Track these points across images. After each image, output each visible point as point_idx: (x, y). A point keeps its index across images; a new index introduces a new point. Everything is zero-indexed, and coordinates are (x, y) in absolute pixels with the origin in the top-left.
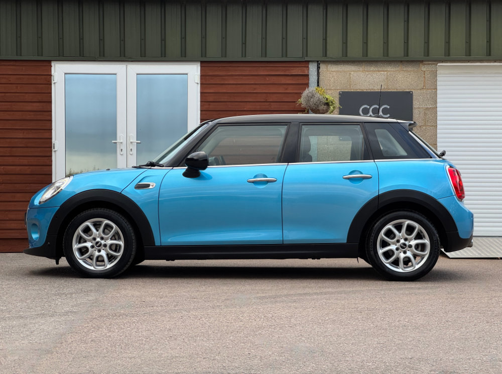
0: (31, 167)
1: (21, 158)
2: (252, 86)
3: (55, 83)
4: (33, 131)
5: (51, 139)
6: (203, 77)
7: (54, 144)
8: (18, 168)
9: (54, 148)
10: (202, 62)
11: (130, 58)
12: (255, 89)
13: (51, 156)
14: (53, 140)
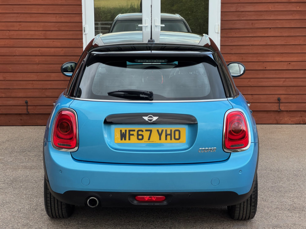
0: (64, 49)
1: (54, 41)
4: (64, 15)
5: (82, 22)
7: (84, 28)
8: (53, 50)
9: (84, 32)
13: (82, 39)
14: (84, 24)
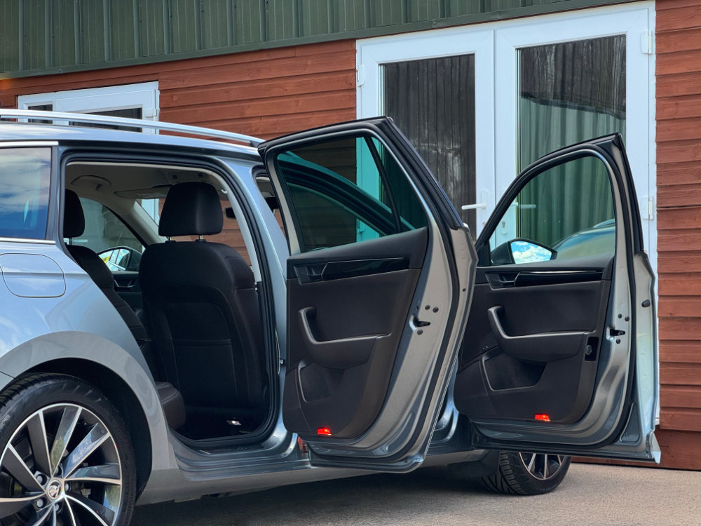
3: (361, 86)
6: (662, 38)
11: (500, 13)
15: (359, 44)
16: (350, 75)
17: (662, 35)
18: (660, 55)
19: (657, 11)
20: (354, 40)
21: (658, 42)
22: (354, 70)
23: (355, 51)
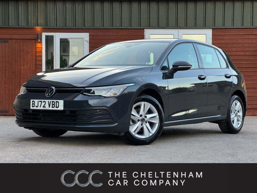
2: (236, 40)
6: (213, 36)
10: (213, 29)
11: (180, 27)
12: (237, 41)
15: (145, 30)
16: (143, 36)
17: (213, 35)
18: (213, 39)
19: (212, 31)
20: (144, 29)
21: (212, 37)
22: (144, 35)
23: (144, 31)
